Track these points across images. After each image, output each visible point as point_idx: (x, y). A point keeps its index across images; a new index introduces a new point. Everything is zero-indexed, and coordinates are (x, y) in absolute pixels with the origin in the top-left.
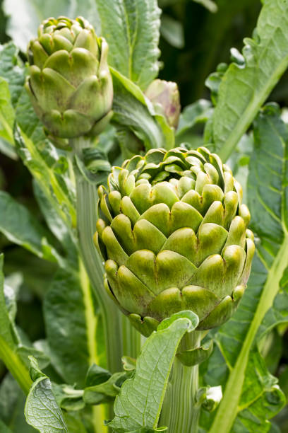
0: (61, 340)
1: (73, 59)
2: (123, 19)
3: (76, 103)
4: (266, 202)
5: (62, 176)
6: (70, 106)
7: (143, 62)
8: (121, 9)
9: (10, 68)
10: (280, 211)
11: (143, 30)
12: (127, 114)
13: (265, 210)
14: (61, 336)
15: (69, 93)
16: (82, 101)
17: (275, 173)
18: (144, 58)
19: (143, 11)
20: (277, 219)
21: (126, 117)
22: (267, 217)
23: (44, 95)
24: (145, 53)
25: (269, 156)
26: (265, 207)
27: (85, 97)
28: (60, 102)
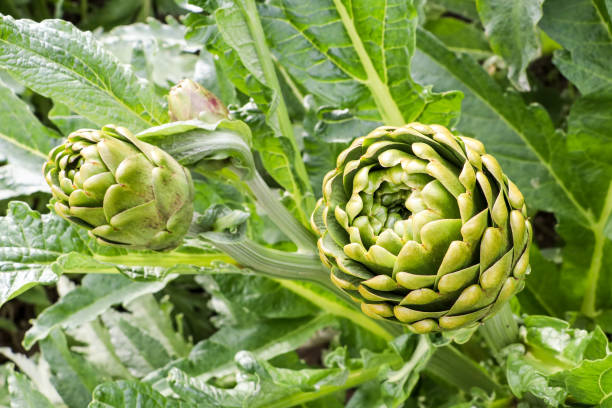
0: (261, 301)
1: (126, 184)
2: (76, 79)
3: (168, 208)
4: (328, 78)
5: (185, 245)
6: (166, 217)
7: (131, 89)
8: (64, 72)
9: (41, 225)
10: (342, 72)
11: (101, 66)
12: (191, 153)
13: (333, 85)
14: (257, 300)
15: (153, 210)
16: (170, 200)
17: (307, 50)
18: (128, 86)
19: (80, 50)
20: (348, 81)
21: (194, 156)
22: (344, 88)
23: (132, 236)
24: (124, 82)
25: (288, 43)
26: (331, 82)
27: (168, 194)
28: (154, 225)
